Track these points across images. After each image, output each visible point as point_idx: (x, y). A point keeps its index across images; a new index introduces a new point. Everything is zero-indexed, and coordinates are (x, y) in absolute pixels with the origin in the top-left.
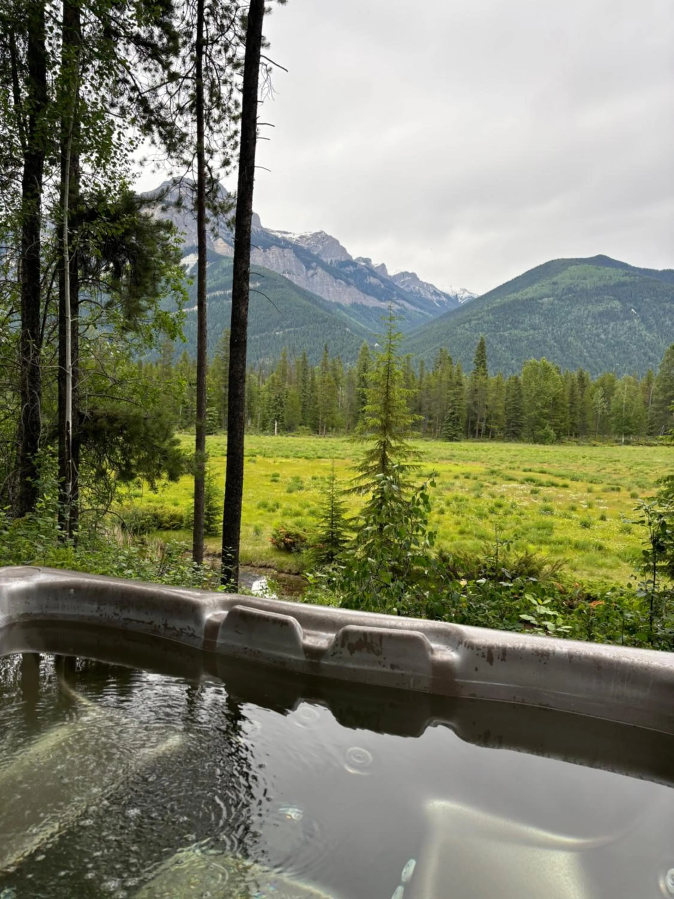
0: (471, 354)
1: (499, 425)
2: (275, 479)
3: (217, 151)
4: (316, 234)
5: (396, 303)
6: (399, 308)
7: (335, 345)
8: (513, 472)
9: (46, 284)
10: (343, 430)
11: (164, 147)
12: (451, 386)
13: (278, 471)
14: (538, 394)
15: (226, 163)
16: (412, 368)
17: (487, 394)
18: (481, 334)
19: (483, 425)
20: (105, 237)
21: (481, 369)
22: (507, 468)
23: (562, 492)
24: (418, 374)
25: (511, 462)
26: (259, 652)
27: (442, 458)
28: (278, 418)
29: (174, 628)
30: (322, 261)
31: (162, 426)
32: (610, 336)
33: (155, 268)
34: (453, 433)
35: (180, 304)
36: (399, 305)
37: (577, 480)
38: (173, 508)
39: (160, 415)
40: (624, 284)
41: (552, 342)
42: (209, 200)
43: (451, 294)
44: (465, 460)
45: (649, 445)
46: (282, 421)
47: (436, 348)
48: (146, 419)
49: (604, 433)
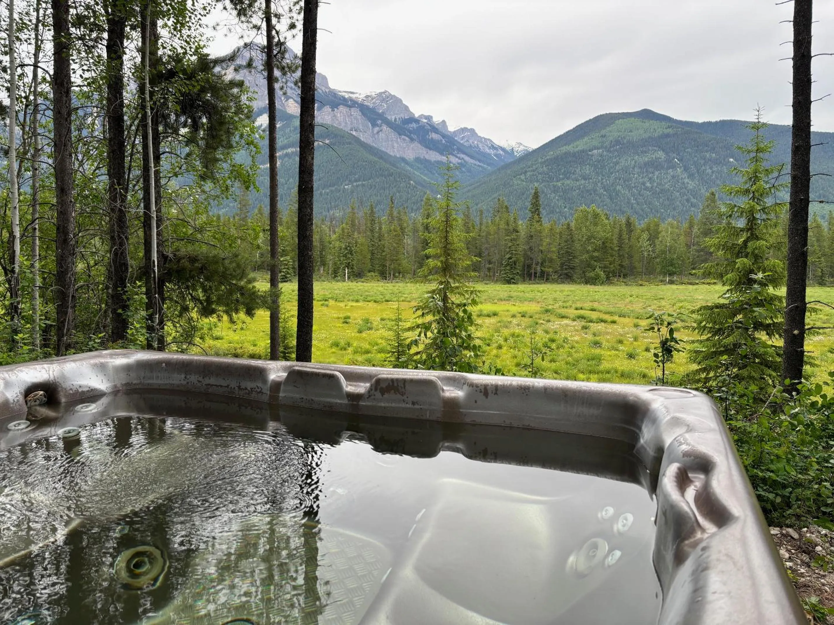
0: (527, 204)
1: (553, 268)
2: (346, 321)
3: (283, 16)
4: (381, 93)
5: (457, 157)
6: (460, 161)
7: (401, 197)
8: (566, 310)
9: (130, 138)
10: (409, 276)
11: (235, 12)
12: (508, 232)
13: (349, 314)
14: (589, 239)
15: (292, 26)
16: (472, 217)
17: (541, 240)
18: (536, 184)
19: (539, 269)
20: (182, 94)
21: (536, 216)
22: (560, 307)
23: (610, 328)
24: (478, 223)
25: (564, 302)
26: (312, 400)
27: (501, 300)
28: (348, 266)
29: (246, 389)
30: (386, 118)
31: (238, 266)
32: (655, 184)
33: (229, 123)
34: (511, 277)
35: (253, 157)
36: (459, 158)
37: (624, 316)
38: (252, 348)
39: (236, 256)
40: (667, 136)
41: (602, 190)
42: (278, 61)
43: (508, 148)
44: (522, 300)
45: (691, 284)
46: (352, 268)
47: (495, 198)
48: (224, 259)
49: (650, 273)
